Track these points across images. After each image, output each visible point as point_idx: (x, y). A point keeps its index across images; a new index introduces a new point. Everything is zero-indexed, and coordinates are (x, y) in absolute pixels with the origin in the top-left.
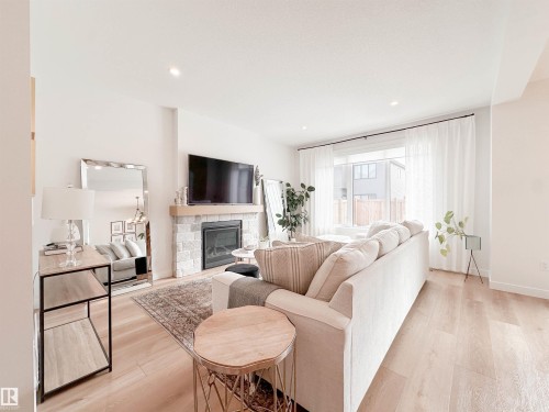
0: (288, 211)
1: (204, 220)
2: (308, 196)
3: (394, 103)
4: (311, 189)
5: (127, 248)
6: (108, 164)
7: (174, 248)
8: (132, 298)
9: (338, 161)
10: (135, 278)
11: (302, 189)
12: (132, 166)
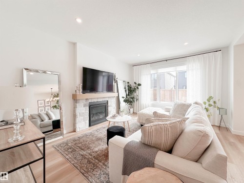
0: (129, 95)
1: (90, 101)
2: (138, 88)
3: (186, 44)
4: (139, 85)
5: (48, 115)
6: (37, 71)
7: (74, 116)
8: (53, 146)
9: (152, 72)
10: (52, 131)
11: (135, 85)
12: (50, 73)
